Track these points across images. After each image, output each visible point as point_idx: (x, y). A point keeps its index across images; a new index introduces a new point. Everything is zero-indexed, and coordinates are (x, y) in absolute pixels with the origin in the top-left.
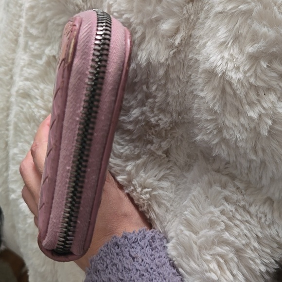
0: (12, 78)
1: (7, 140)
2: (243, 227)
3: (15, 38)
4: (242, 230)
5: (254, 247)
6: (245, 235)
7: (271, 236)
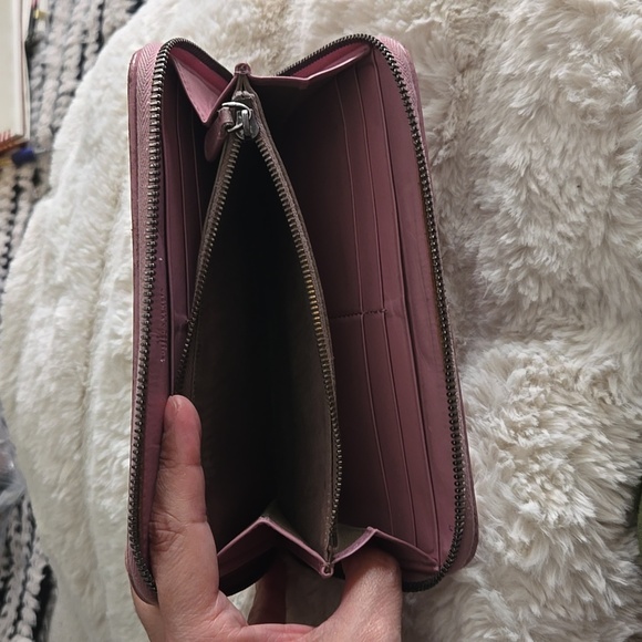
0: (103, 265)
1: (84, 384)
2: (575, 413)
3: (113, 194)
4: (574, 418)
5: (600, 442)
6: (581, 424)
7: (625, 418)
